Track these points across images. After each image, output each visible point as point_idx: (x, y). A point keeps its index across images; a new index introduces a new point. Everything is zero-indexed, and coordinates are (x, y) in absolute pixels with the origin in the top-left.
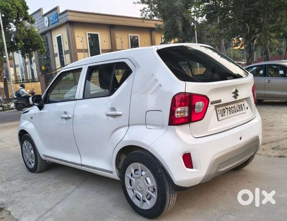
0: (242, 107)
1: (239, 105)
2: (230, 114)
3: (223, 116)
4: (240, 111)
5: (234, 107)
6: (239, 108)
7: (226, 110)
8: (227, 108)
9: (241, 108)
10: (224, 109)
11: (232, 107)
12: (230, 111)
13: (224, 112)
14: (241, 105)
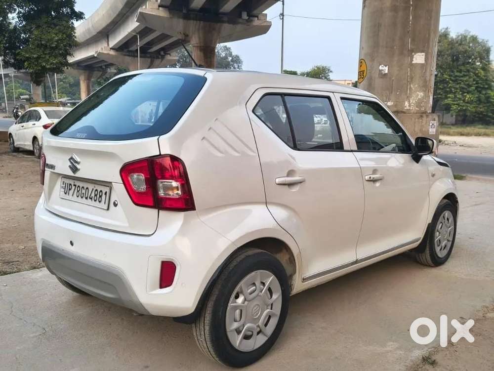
0: (101, 196)
1: (96, 190)
2: (78, 197)
3: (65, 193)
4: (95, 201)
5: (87, 188)
6: (96, 195)
7: (73, 187)
8: (75, 185)
9: (98, 196)
10: (70, 184)
11: (83, 187)
12: (78, 191)
13: (70, 189)
14: (101, 191)
